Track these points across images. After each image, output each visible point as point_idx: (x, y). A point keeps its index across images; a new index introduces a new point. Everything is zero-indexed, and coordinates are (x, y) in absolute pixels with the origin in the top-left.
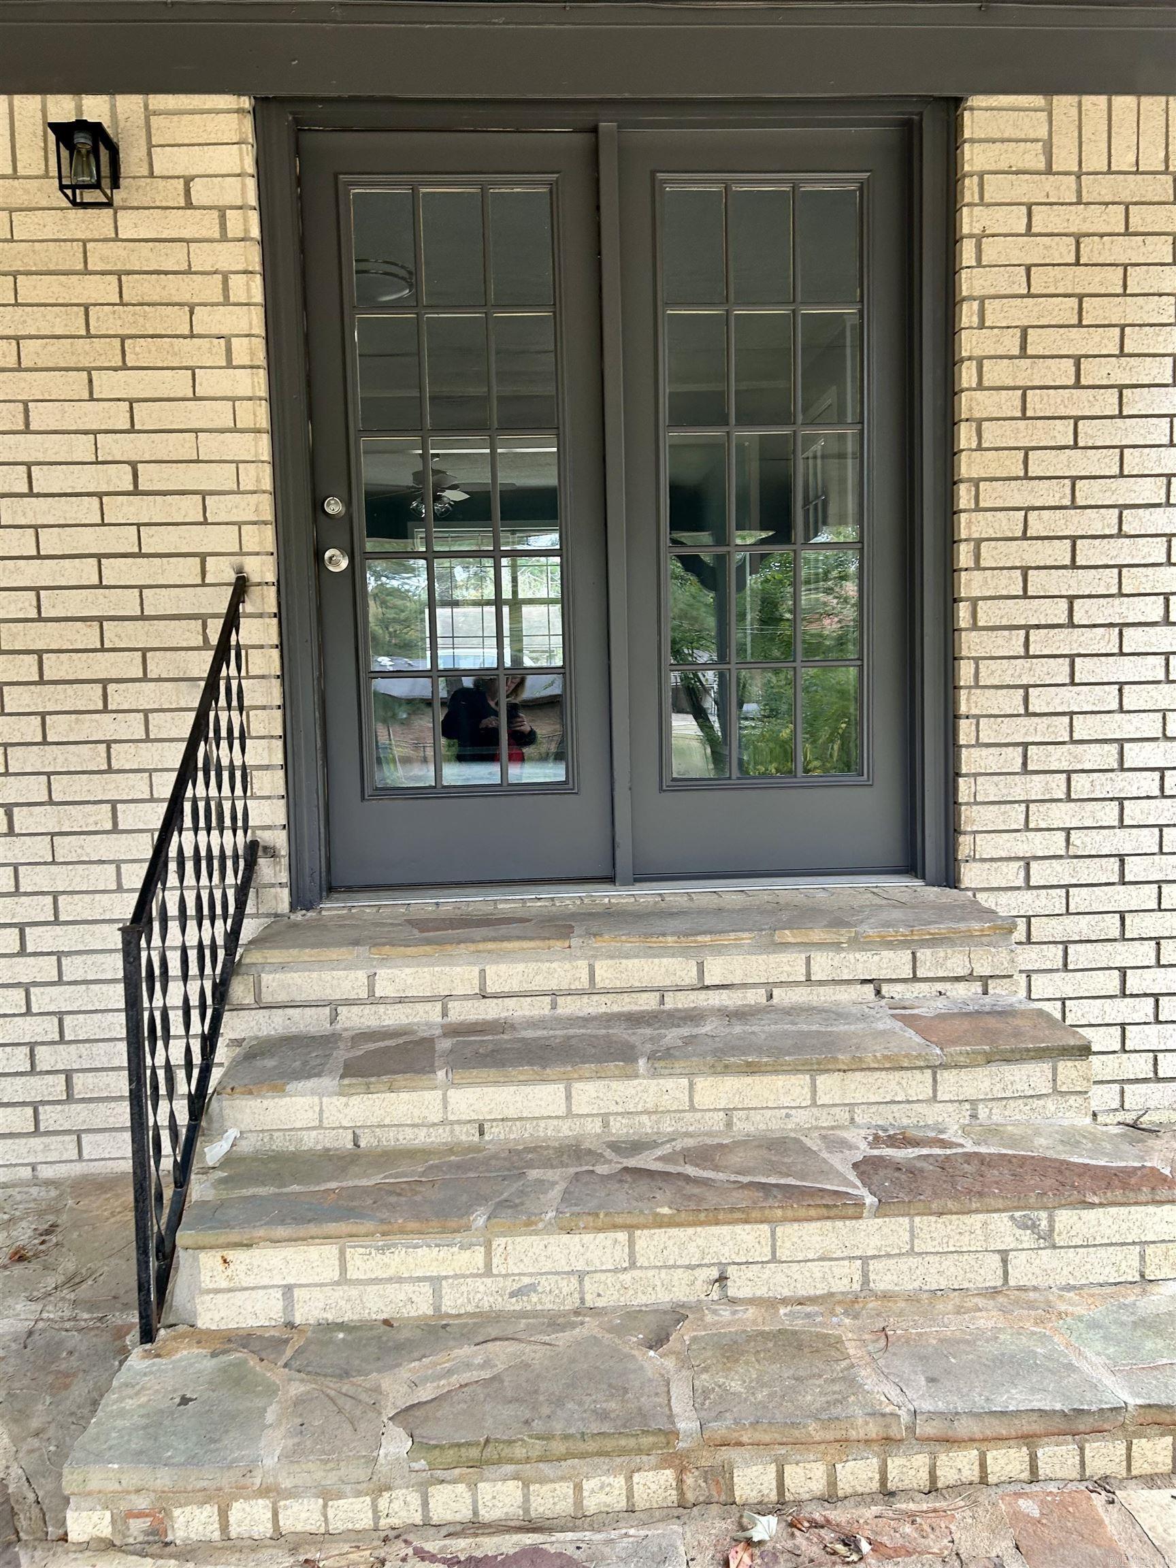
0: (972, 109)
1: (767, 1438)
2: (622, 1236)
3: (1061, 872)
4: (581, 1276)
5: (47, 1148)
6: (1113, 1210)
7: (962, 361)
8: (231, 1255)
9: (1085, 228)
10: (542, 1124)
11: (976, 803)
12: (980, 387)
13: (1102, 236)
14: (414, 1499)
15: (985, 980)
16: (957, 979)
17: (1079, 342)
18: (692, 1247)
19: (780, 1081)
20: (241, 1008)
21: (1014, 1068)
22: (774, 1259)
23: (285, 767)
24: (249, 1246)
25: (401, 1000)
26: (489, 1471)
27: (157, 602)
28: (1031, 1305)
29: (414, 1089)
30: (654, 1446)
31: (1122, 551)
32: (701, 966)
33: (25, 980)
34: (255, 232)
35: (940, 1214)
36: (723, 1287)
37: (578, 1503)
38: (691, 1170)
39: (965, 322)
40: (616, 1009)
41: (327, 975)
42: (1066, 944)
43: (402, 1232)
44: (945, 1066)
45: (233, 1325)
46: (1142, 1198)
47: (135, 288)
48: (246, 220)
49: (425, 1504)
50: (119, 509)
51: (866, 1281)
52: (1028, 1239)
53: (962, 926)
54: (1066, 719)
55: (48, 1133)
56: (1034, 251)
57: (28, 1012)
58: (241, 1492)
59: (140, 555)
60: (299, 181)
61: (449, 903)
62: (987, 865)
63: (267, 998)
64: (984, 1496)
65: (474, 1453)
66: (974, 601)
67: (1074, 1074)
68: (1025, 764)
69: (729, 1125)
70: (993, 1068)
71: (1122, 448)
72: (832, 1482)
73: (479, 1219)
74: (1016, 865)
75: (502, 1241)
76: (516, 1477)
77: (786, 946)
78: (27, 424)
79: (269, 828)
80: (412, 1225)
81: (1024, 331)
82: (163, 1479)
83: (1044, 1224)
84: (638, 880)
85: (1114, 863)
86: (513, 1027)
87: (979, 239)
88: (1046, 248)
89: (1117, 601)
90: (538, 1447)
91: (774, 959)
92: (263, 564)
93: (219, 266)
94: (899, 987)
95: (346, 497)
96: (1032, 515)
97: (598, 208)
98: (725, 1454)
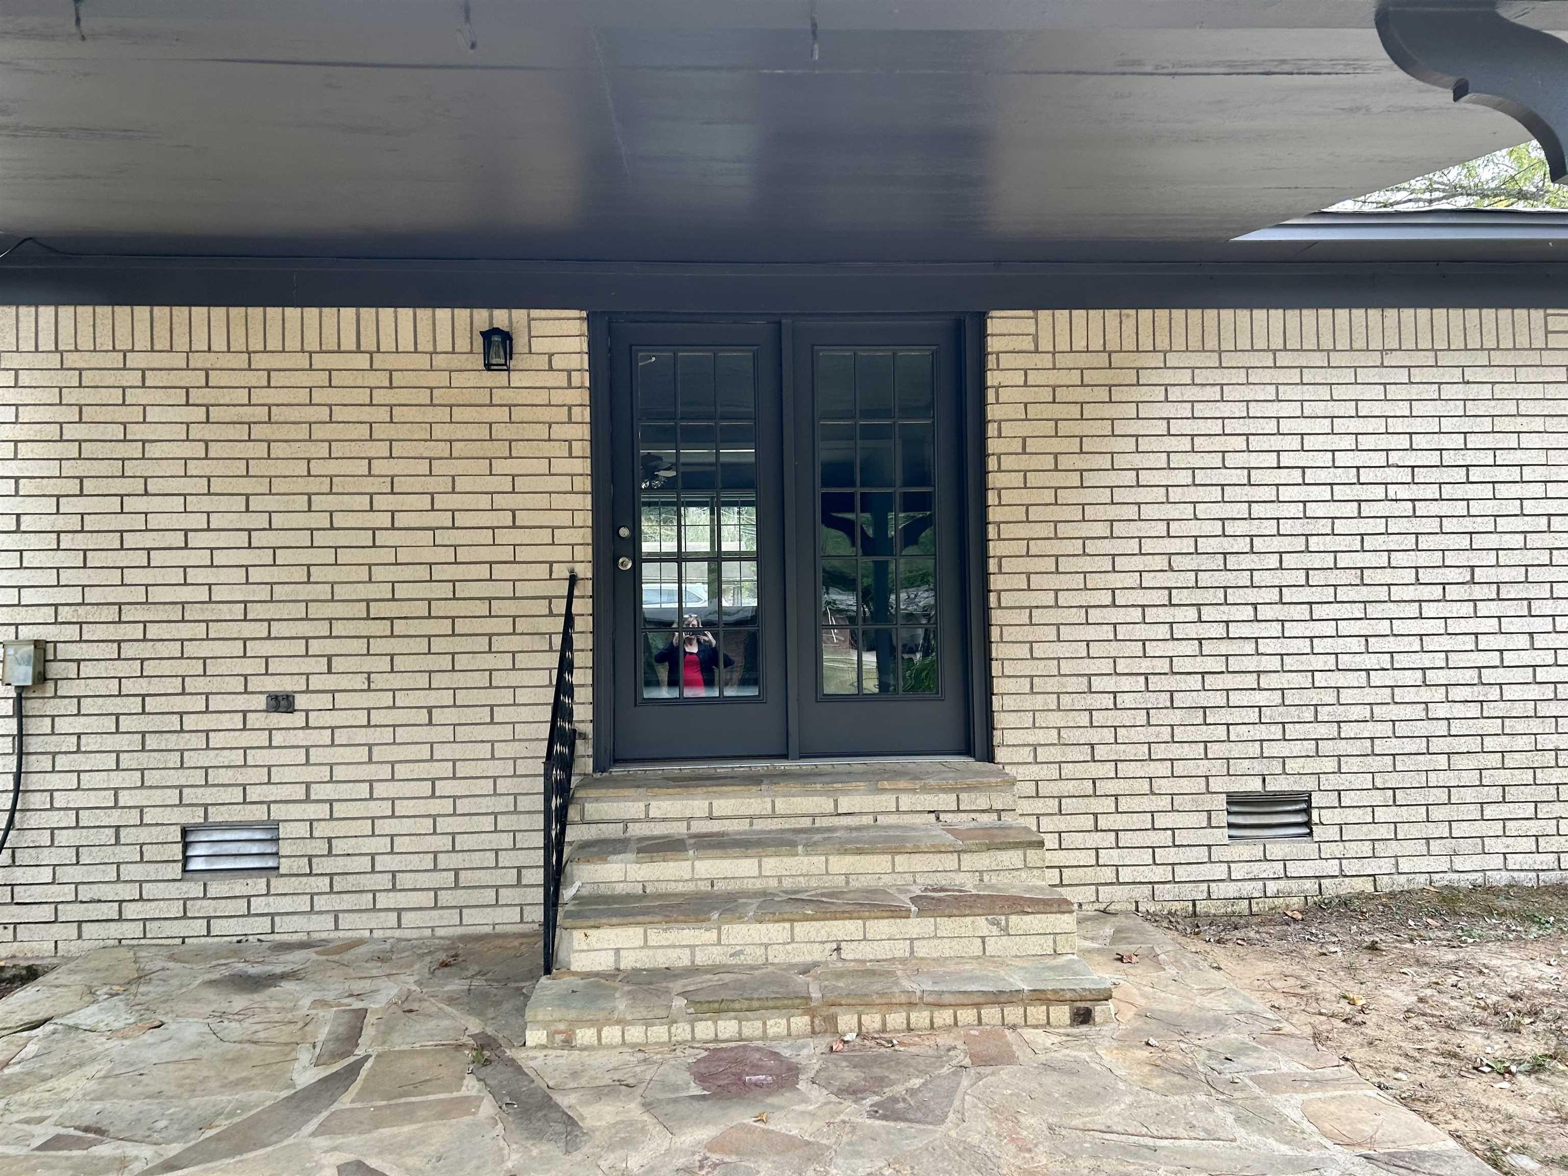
0: (992, 318)
1: (853, 1002)
2: (787, 925)
3: (1055, 754)
4: (766, 946)
5: (441, 917)
6: (1039, 916)
7: (989, 455)
8: (589, 932)
9: (1058, 383)
10: (746, 881)
11: (1003, 711)
12: (999, 470)
13: (1068, 386)
14: (688, 1028)
15: (999, 812)
16: (983, 811)
17: (1056, 445)
18: (823, 932)
19: (875, 859)
20: (574, 823)
21: (1003, 853)
22: (865, 939)
23: (593, 685)
24: (598, 927)
25: (664, 820)
26: (723, 1015)
27: (523, 589)
28: (994, 962)
29: (677, 860)
30: (801, 1004)
31: (1086, 564)
32: (836, 801)
33: (433, 813)
34: (587, 384)
35: (950, 916)
36: (839, 954)
37: (765, 1031)
38: (824, 899)
39: (990, 434)
40: (787, 826)
41: (622, 805)
42: (1060, 798)
43: (676, 921)
44: (965, 852)
45: (588, 969)
46: (1054, 910)
47: (518, 414)
48: (582, 377)
49: (693, 1031)
50: (503, 536)
51: (912, 952)
52: (995, 930)
53: (985, 780)
54: (1056, 662)
55: (442, 908)
56: (1028, 395)
57: (435, 833)
58: (608, 1022)
59: (514, 562)
60: (610, 350)
61: (688, 768)
62: (1011, 749)
63: (587, 818)
64: (955, 1030)
65: (716, 1005)
66: (999, 592)
67: (1036, 858)
68: (1032, 688)
69: (847, 883)
70: (991, 853)
71: (1083, 505)
72: (884, 1024)
73: (715, 916)
74: (1028, 749)
75: (727, 926)
76: (735, 1019)
77: (884, 790)
78: (454, 488)
79: (583, 721)
80: (681, 918)
81: (1024, 439)
82: (572, 1015)
83: (1003, 923)
84: (801, 757)
85: (1087, 749)
86: (728, 835)
87: (997, 388)
88: (1036, 393)
89: (1083, 593)
90: (746, 1004)
91: (878, 798)
92: (585, 568)
93: (567, 402)
94: (950, 815)
95: (631, 525)
96: (1032, 543)
97: (781, 365)
98: (833, 1010)
